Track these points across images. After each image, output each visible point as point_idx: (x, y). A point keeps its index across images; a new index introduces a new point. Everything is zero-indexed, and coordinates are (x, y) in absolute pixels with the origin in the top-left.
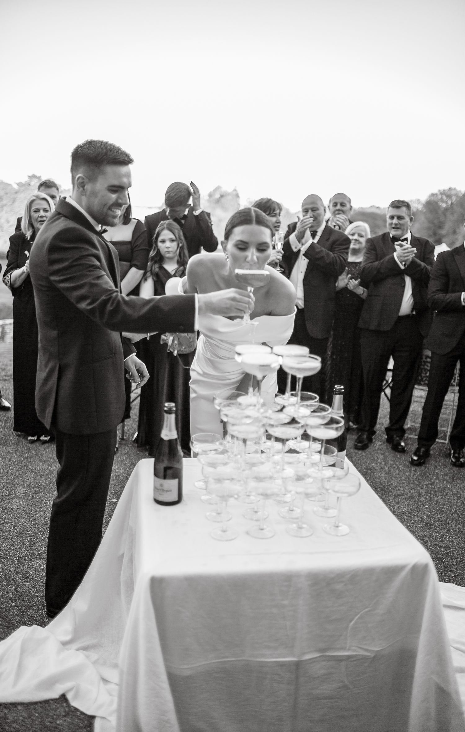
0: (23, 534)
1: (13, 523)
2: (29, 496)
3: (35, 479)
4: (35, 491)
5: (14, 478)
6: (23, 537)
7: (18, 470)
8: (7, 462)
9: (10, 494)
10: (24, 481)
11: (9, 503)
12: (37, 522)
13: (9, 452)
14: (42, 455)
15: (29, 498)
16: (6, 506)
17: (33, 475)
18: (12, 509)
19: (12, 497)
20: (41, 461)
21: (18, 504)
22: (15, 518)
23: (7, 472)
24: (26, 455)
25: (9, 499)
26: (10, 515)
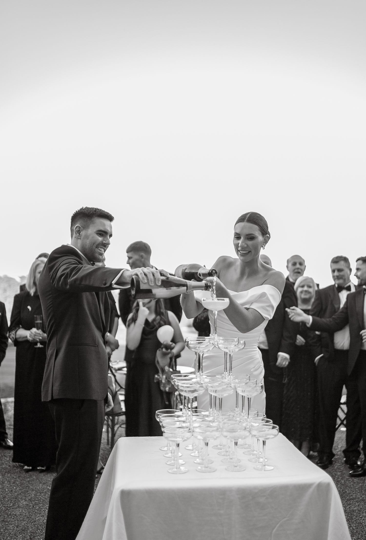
0: (24, 531)
1: (17, 524)
2: (30, 506)
3: (35, 495)
4: (36, 503)
5: (17, 495)
6: (24, 533)
7: (20, 489)
8: (11, 484)
9: (14, 505)
10: (26, 497)
11: (13, 511)
12: (37, 523)
13: (13, 477)
14: (41, 479)
15: (31, 507)
16: (11, 513)
17: (34, 492)
18: (15, 515)
19: (15, 507)
20: (41, 483)
21: (20, 511)
22: (18, 521)
23: (12, 491)
24: (28, 479)
25: (13, 509)
26: (13, 519)
